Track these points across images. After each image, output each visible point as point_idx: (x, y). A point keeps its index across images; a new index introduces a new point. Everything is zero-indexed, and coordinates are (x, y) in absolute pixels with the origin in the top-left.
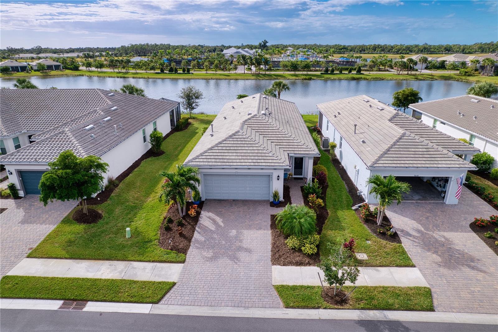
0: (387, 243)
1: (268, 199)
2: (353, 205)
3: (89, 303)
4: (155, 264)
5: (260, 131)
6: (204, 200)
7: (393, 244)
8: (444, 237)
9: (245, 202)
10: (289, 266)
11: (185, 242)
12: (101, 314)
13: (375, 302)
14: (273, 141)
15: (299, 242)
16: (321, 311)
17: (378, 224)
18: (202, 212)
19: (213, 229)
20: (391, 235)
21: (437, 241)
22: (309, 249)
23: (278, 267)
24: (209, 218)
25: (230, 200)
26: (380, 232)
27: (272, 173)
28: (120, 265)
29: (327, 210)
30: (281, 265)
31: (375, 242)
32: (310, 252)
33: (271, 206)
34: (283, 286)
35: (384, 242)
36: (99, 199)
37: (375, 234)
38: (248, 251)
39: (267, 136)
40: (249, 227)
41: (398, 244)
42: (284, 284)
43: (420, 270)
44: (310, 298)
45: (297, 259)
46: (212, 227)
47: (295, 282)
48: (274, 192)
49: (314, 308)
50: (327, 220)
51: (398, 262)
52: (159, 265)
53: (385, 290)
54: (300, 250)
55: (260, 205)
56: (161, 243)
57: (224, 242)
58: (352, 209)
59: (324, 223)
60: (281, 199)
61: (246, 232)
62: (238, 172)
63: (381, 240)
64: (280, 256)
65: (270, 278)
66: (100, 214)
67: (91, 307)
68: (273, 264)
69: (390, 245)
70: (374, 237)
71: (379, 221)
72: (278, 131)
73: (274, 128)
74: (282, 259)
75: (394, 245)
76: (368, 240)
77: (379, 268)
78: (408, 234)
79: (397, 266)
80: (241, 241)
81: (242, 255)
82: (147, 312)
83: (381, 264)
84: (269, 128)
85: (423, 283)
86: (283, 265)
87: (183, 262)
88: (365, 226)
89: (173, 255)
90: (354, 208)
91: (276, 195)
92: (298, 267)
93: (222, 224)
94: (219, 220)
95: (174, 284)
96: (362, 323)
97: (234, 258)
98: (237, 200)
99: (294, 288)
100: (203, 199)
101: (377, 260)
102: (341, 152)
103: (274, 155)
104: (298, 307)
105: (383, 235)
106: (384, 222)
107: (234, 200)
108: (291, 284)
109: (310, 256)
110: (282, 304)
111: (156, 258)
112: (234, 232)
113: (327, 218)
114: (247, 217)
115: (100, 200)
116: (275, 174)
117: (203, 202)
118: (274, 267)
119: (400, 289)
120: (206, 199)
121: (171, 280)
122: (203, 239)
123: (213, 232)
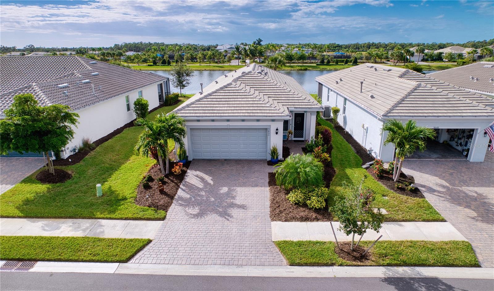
0: (408, 198)
1: (264, 158)
2: (364, 164)
3: (39, 263)
4: (128, 221)
5: (256, 86)
6: (192, 160)
7: (415, 199)
9: (238, 162)
10: (292, 221)
11: (167, 199)
12: (51, 274)
13: (403, 258)
14: (270, 96)
15: (304, 196)
16: (336, 268)
17: (395, 181)
18: (188, 171)
20: (411, 190)
21: (467, 196)
22: (315, 202)
23: (279, 223)
24: (197, 176)
25: (221, 159)
26: (398, 188)
27: (270, 126)
28: (86, 223)
29: (333, 168)
30: (282, 221)
31: (394, 197)
32: (318, 206)
33: (269, 164)
34: (285, 242)
35: (404, 197)
36: (70, 160)
37: (392, 190)
38: (243, 207)
39: (264, 91)
40: (244, 185)
41: (422, 199)
42: (288, 239)
43: (453, 225)
44: (320, 254)
45: (302, 214)
46: (200, 185)
47: (300, 238)
48: (272, 148)
49: (326, 265)
50: (335, 177)
51: (425, 217)
53: (413, 244)
54: (305, 205)
55: (255, 164)
56: (137, 201)
57: (213, 199)
58: (362, 168)
59: (332, 180)
60: (280, 157)
61: (239, 189)
62: (230, 126)
63: (401, 195)
64: (281, 212)
65: (269, 234)
66: (70, 175)
67: (40, 267)
68: (273, 220)
69: (412, 201)
70: (392, 193)
71: (395, 177)
72: (275, 86)
73: (272, 84)
74: (284, 215)
75: (417, 200)
76: (385, 196)
77: (403, 223)
78: (431, 190)
79: (424, 220)
80: (233, 198)
81: (234, 212)
82: (112, 271)
83: (404, 218)
84: (265, 84)
85: (459, 237)
86: (285, 221)
87: (163, 219)
88: (380, 183)
89: (150, 212)
90: (364, 166)
91: (274, 152)
92: (304, 223)
93: (212, 182)
94: (208, 179)
95: (150, 241)
96: (389, 280)
97: (225, 215)
99: (300, 244)
100: (190, 159)
101: (398, 215)
102: (345, 118)
103: (272, 106)
104: (306, 265)
105: (402, 190)
106: (402, 179)
107: (225, 160)
108: (295, 240)
109: (317, 211)
110: (285, 261)
111: (130, 216)
112: (225, 190)
113: (333, 176)
114: (241, 175)
115: (71, 162)
116: (273, 126)
117: (191, 161)
118: (274, 223)
119: (433, 244)
120: (193, 159)
121: (146, 237)
122: (188, 196)
123: (201, 190)
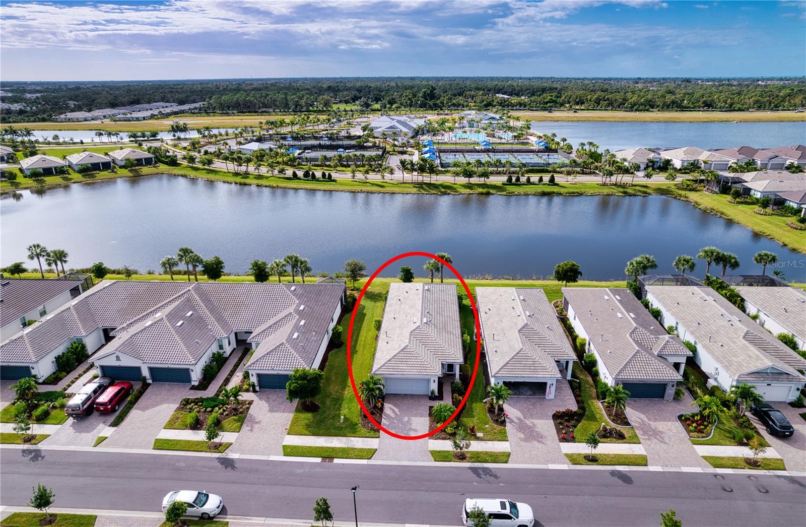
0: (497, 426)
1: (427, 394)
2: (484, 399)
3: (335, 459)
4: (363, 439)
5: (423, 341)
8: (533, 423)
9: (412, 396)
10: (438, 439)
11: (378, 425)
12: (344, 464)
13: (479, 459)
15: (444, 426)
16: (452, 463)
17: (496, 413)
18: (385, 404)
19: (393, 416)
20: (501, 422)
21: (527, 425)
22: (449, 430)
23: (432, 440)
24: (390, 408)
25: (402, 394)
26: (495, 419)
27: (430, 379)
28: (344, 439)
31: (491, 425)
32: (450, 432)
33: (430, 399)
34: (434, 451)
35: (495, 426)
37: (492, 420)
40: (415, 415)
41: (504, 427)
42: (435, 449)
43: (510, 443)
44: (447, 457)
45: (443, 436)
46: (393, 415)
47: (440, 448)
48: (431, 389)
49: (449, 461)
50: (465, 412)
51: (500, 438)
52: (365, 439)
53: (486, 453)
54: (445, 431)
55: (422, 398)
56: (364, 426)
59: (462, 415)
60: (436, 394)
61: (413, 418)
64: (433, 434)
65: (428, 447)
66: (318, 405)
68: (430, 438)
69: (498, 428)
70: (491, 423)
74: (435, 436)
75: (501, 427)
76: (487, 424)
77: (488, 442)
78: (512, 421)
79: (498, 441)
80: (411, 424)
82: (366, 463)
83: (489, 439)
85: (508, 449)
86: (435, 439)
87: (379, 437)
88: (487, 414)
89: (372, 433)
90: (484, 401)
91: (433, 392)
92: (443, 441)
93: (398, 413)
94: (396, 410)
95: (376, 449)
96: (470, 468)
98: (407, 395)
99: (440, 452)
100: (384, 394)
101: (488, 436)
104: (441, 461)
105: (496, 421)
106: (500, 412)
107: (405, 394)
108: (438, 450)
109: (450, 435)
110: (433, 460)
111: (363, 435)
112: (406, 419)
113: (465, 409)
114: (414, 407)
117: (385, 396)
118: (430, 440)
119: (494, 453)
120: (386, 394)
121: (374, 447)
122: (388, 423)
123: (394, 419)
